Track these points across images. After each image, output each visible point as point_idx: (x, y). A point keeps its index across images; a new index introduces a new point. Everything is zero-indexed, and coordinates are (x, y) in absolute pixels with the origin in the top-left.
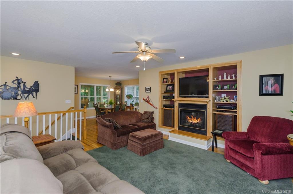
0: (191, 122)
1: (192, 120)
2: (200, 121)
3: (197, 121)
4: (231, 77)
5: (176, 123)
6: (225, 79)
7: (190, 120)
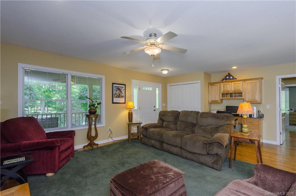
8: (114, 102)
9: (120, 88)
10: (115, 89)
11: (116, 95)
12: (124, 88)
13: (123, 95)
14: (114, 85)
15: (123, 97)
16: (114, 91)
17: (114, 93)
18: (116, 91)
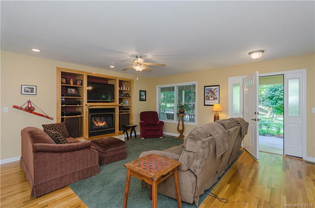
0: (98, 125)
1: (98, 124)
2: (105, 124)
3: (102, 124)
4: (127, 89)
5: (86, 131)
6: (124, 89)
7: (96, 124)
8: (205, 104)
9: (212, 90)
10: (207, 92)
11: (208, 98)
12: (218, 89)
13: (216, 96)
14: (206, 88)
15: (216, 98)
16: (206, 93)
17: (206, 96)
18: (208, 94)
